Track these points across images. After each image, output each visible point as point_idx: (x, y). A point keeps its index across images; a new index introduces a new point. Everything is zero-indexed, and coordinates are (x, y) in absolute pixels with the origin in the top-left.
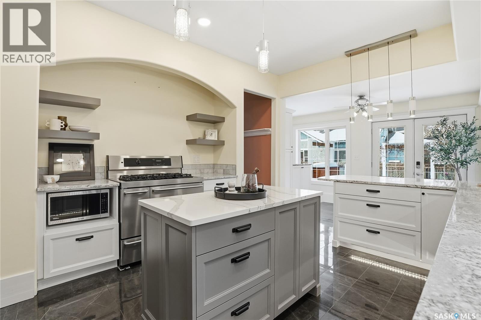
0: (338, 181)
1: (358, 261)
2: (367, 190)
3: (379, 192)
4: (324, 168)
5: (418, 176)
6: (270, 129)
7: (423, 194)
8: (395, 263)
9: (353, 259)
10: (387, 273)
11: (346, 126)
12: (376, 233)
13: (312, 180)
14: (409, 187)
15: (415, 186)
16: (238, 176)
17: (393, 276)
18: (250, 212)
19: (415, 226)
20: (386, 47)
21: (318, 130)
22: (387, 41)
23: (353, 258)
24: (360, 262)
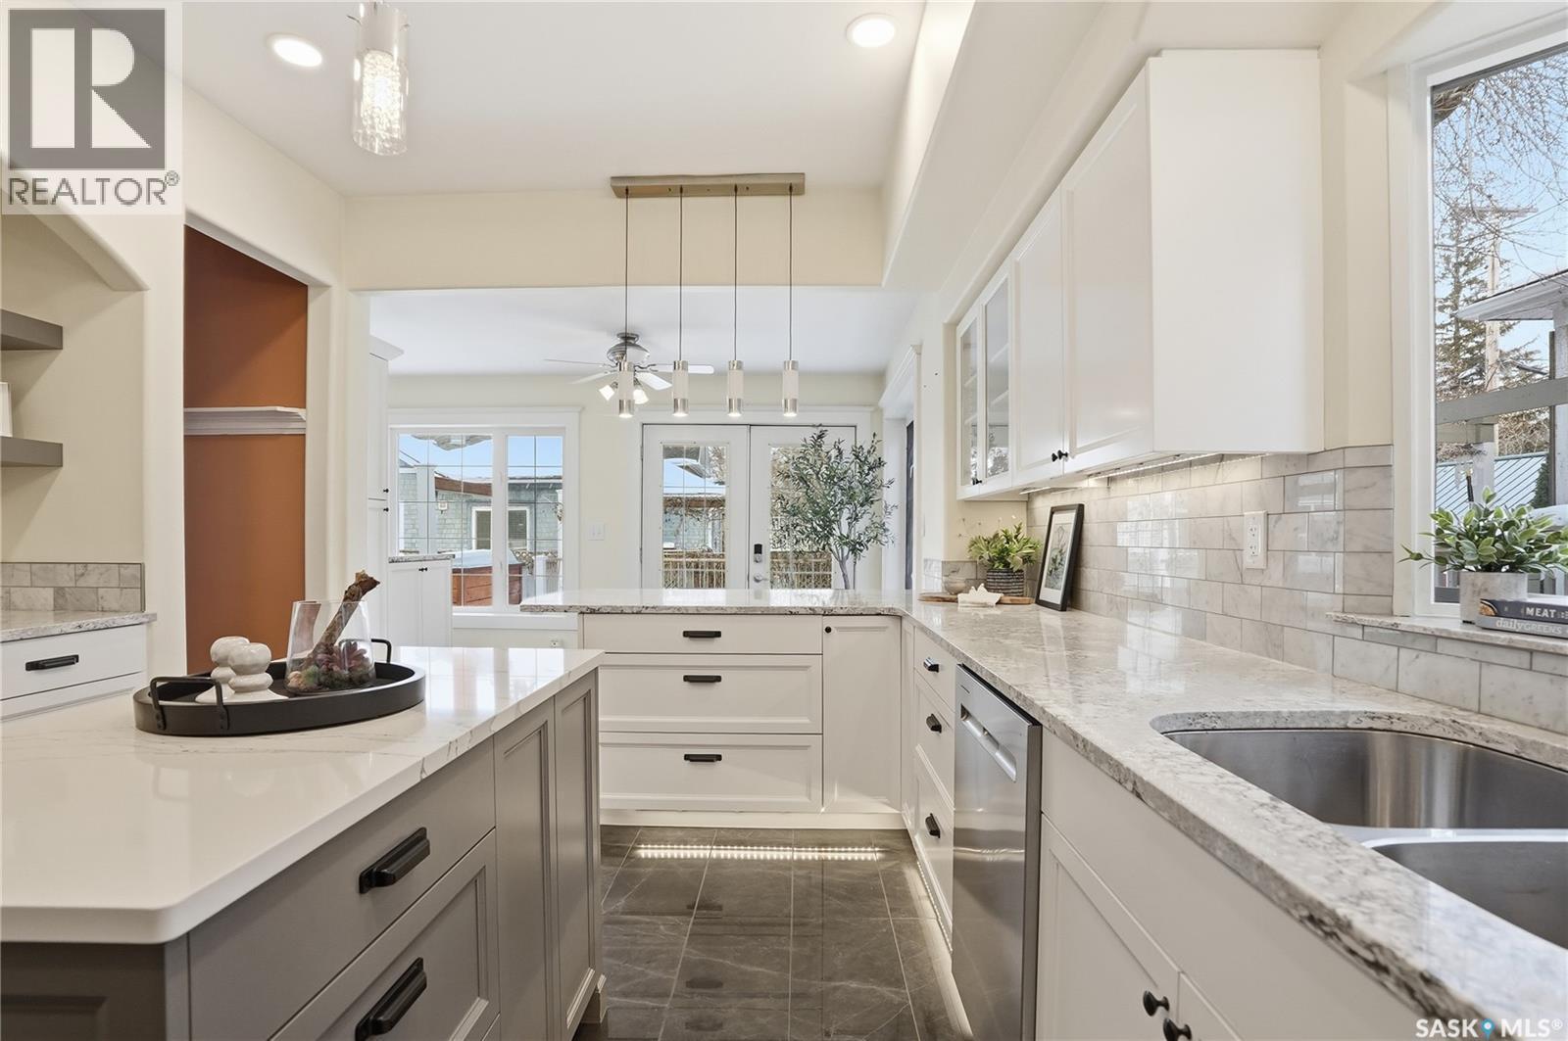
0: (593, 611)
1: (672, 858)
2: (686, 634)
3: (718, 634)
4: (489, 569)
5: (757, 584)
6: (300, 412)
7: (828, 630)
8: (762, 834)
9: (643, 856)
10: (756, 870)
11: (564, 428)
12: (712, 761)
13: (454, 614)
14: (795, 614)
15: (810, 609)
16: (155, 615)
17: (774, 871)
18: (424, 776)
19: (807, 721)
20: (730, 198)
21: (432, 438)
22: (733, 181)
23: (645, 852)
24: (679, 859)
